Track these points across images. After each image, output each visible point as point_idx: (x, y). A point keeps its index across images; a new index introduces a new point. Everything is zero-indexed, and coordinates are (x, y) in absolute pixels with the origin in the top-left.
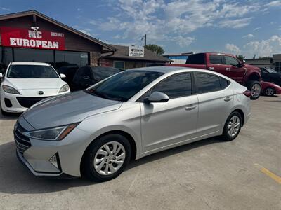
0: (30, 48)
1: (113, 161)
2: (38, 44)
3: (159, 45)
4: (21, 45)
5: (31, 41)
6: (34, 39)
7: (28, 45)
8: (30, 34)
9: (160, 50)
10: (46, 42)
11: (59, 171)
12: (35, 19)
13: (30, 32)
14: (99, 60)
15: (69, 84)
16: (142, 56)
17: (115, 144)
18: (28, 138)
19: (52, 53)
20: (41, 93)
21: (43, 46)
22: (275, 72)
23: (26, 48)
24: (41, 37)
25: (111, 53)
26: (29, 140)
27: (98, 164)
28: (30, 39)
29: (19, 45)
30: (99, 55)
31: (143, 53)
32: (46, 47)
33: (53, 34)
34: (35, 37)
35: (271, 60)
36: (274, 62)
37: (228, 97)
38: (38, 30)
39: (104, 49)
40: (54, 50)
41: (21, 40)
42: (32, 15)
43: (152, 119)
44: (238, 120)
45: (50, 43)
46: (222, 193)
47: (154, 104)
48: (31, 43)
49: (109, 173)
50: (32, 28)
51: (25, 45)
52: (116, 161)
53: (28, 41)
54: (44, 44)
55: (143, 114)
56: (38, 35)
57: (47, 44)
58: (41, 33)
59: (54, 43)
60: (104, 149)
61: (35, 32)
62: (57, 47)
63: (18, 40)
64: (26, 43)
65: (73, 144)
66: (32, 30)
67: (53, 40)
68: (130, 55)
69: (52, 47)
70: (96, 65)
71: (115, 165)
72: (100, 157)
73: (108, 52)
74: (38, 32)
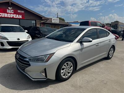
0: (8, 18)
1: (68, 71)
2: (12, 16)
3: (62, 18)
4: (4, 16)
5: (8, 14)
6: (10, 14)
7: (7, 16)
8: (8, 11)
9: (63, 20)
10: (16, 15)
11: (46, 78)
12: (10, 4)
13: (8, 10)
14: (40, 24)
15: (30, 35)
16: (58, 22)
17: (69, 63)
18: (28, 62)
19: (18, 20)
20: (19, 39)
21: (14, 17)
22: (114, 29)
23: (6, 18)
24: (13, 13)
25: (46, 21)
26: (29, 63)
27: (62, 73)
28: (8, 13)
29: (2, 16)
30: (41, 21)
31: (58, 21)
32: (16, 17)
33: (19, 11)
34: (10, 12)
35: (110, 24)
36: (112, 25)
37: (110, 40)
38: (11, 9)
39: (43, 19)
40: (20, 19)
41: (3, 14)
42: (9, 2)
43: (84, 50)
44: (113, 50)
45: (17, 15)
46: (120, 83)
47: (84, 43)
48: (8, 15)
49: (67, 77)
50: (9, 8)
51: (5, 16)
52: (69, 71)
53: (7, 14)
54: (14, 16)
55: (80, 48)
56: (12, 11)
57: (16, 16)
58: (13, 11)
59: (20, 15)
60: (65, 65)
61: (10, 10)
62: (21, 18)
63: (2, 14)
64: (6, 15)
65: (52, 64)
66: (9, 9)
67: (19, 14)
68: (53, 22)
69: (18, 17)
70: (39, 26)
71: (69, 73)
72: (63, 69)
73: (44, 20)
74: (12, 10)
